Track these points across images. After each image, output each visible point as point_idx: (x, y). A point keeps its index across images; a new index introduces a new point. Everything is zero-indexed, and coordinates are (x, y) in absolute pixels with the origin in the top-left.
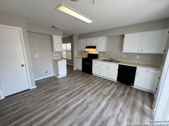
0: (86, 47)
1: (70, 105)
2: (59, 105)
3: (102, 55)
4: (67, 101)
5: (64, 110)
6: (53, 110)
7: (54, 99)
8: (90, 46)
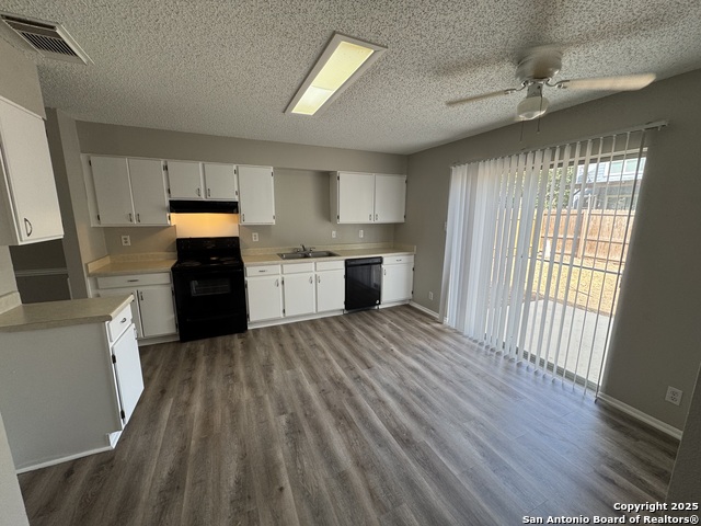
0: (167, 204)
1: (394, 425)
2: (386, 458)
3: (255, 237)
4: (374, 432)
5: (414, 442)
6: (407, 478)
7: (342, 477)
8: (203, 198)
